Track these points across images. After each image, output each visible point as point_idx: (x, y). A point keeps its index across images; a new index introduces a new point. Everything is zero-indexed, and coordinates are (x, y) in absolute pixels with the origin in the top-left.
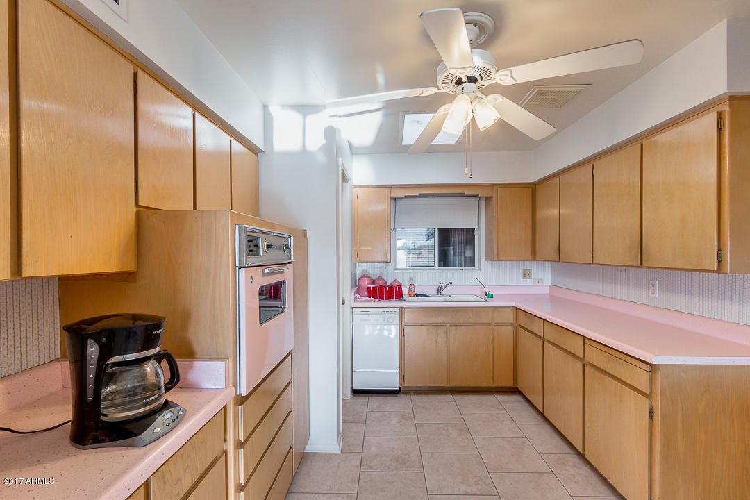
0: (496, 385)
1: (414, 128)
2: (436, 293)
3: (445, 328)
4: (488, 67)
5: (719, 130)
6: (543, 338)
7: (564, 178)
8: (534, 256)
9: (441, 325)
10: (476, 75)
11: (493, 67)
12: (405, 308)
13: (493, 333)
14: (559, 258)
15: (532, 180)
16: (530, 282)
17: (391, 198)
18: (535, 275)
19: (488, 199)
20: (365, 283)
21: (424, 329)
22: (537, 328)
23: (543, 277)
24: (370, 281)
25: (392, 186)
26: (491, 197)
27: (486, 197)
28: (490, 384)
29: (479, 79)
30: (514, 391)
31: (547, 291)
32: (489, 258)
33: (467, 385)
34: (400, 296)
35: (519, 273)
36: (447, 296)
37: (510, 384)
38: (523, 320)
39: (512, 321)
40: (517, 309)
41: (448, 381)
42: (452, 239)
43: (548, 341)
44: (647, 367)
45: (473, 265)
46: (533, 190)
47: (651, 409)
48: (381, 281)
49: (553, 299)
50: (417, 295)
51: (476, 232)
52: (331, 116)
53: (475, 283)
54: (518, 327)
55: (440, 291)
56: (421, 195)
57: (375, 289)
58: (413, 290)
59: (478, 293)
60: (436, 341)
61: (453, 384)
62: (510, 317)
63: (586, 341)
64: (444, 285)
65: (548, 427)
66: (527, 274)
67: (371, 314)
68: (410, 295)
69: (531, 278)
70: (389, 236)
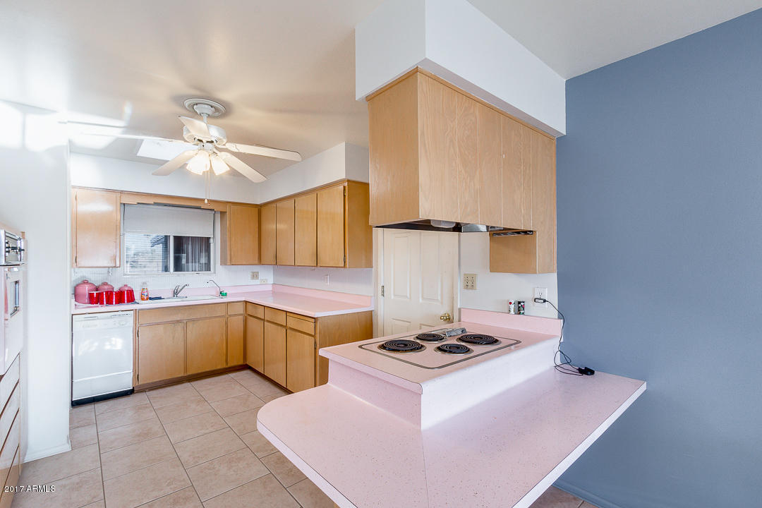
0: (229, 365)
1: (153, 147)
2: (171, 295)
3: (183, 324)
4: (221, 138)
5: (344, 196)
6: (264, 320)
7: (279, 205)
8: (260, 261)
9: (178, 322)
10: (213, 140)
11: (224, 137)
12: (139, 310)
13: (226, 323)
14: (276, 262)
15: (259, 202)
16: (257, 282)
17: (121, 204)
18: (261, 276)
19: (223, 213)
20: (86, 290)
21: (161, 328)
22: (260, 313)
23: (267, 277)
24: (92, 287)
25: (122, 192)
26: (226, 212)
27: (221, 212)
28: (224, 366)
29: (215, 142)
30: (245, 367)
31: (270, 288)
32: (224, 263)
33: (204, 371)
34: (131, 299)
35: (250, 275)
36: (183, 297)
37: (241, 362)
38: (251, 310)
39: (242, 313)
40: (246, 302)
41: (186, 369)
42: (185, 246)
43: (268, 321)
44: (313, 320)
45: (208, 269)
46: (259, 208)
47: (315, 343)
48: (106, 287)
49: (274, 294)
50: (150, 299)
51: (211, 241)
52: (60, 122)
53: (211, 284)
54: (247, 317)
55: (176, 293)
56: (156, 204)
57: (100, 295)
58: (146, 294)
59: (214, 293)
60: (173, 337)
61: (190, 373)
62: (240, 309)
63: (288, 314)
64: (180, 288)
65: (267, 383)
66: (255, 276)
67: (98, 319)
68: (143, 299)
69: (258, 279)
70: (118, 241)
